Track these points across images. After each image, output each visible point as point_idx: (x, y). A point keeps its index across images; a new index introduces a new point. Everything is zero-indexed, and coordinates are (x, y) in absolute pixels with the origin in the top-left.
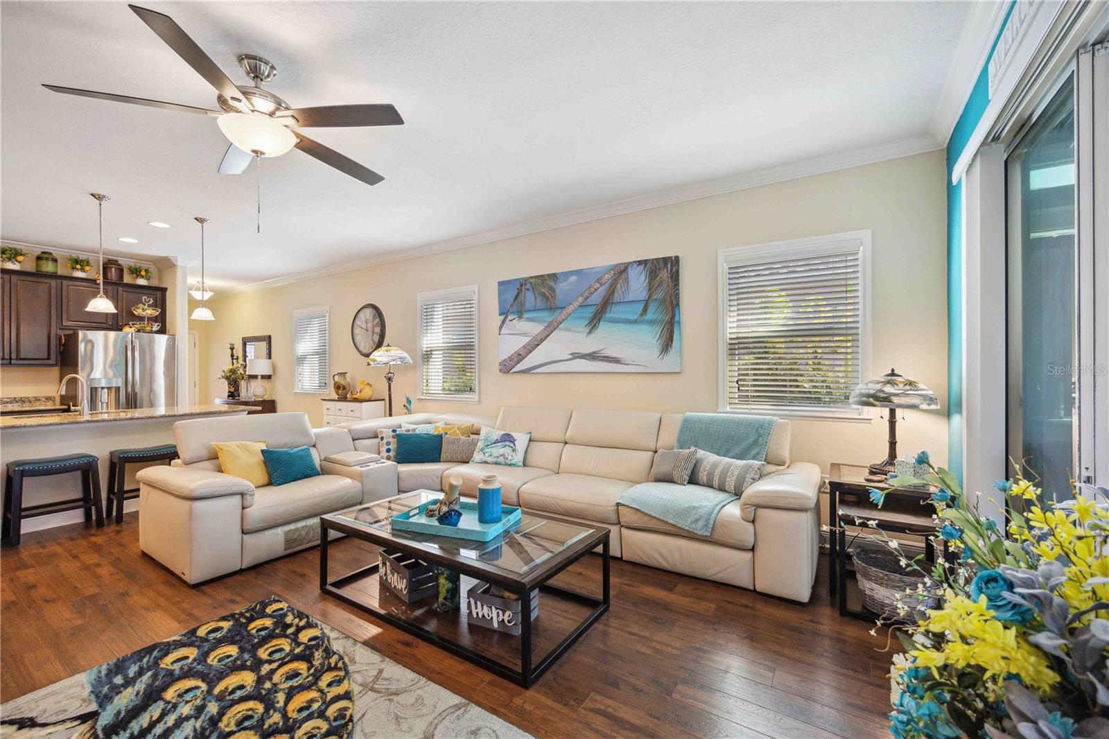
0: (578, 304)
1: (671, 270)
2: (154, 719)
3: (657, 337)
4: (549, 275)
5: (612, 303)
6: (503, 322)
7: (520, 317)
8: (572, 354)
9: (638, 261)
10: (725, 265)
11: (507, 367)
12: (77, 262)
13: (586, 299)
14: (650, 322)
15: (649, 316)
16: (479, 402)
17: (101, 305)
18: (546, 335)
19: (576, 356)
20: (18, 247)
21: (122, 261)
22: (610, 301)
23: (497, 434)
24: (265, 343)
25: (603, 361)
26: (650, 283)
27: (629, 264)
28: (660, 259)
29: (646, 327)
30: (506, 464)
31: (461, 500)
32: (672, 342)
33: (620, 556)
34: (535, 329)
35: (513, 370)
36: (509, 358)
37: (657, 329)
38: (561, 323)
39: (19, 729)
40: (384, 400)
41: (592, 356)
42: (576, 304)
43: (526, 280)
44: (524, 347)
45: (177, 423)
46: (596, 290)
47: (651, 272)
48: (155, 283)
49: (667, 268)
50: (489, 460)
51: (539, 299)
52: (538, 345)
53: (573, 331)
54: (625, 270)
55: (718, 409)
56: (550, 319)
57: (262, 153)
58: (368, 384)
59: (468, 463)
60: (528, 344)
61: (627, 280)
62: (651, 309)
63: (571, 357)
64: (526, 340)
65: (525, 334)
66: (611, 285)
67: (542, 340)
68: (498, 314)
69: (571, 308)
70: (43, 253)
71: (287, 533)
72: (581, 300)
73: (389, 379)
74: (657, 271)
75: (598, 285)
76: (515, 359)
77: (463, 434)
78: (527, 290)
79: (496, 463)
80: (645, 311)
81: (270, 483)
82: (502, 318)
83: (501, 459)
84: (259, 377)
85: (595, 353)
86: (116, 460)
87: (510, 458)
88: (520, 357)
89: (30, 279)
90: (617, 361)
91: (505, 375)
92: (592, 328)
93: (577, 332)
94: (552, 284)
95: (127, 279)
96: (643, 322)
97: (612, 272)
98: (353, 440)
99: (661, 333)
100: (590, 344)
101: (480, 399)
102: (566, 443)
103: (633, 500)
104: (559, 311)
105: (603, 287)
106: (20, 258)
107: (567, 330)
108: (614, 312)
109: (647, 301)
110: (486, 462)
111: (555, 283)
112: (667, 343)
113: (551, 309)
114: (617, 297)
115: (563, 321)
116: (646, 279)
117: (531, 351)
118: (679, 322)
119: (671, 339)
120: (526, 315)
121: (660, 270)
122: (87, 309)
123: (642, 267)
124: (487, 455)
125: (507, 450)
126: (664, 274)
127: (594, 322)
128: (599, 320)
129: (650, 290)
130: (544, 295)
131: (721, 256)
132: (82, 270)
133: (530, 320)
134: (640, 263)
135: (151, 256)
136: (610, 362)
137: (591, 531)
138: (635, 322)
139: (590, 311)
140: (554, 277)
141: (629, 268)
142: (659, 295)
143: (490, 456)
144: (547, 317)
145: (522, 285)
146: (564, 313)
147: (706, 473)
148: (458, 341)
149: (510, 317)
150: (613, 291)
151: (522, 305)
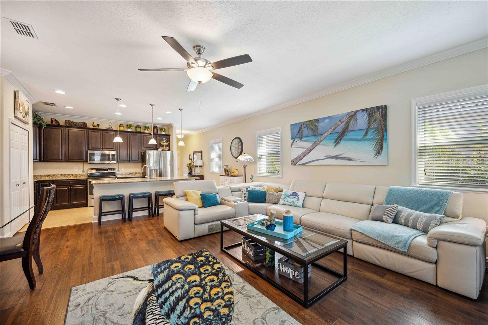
0: (329, 133)
1: (382, 112)
2: (169, 286)
3: (373, 147)
4: (314, 120)
5: (348, 131)
6: (293, 143)
7: (301, 140)
8: (326, 156)
9: (362, 110)
10: (416, 107)
11: (294, 162)
12: (146, 128)
13: (333, 130)
14: (369, 140)
15: (368, 137)
16: (282, 178)
17: (153, 142)
18: (313, 148)
19: (328, 157)
20: (131, 124)
21: (158, 126)
22: (347, 130)
23: (290, 192)
24: (200, 154)
25: (342, 159)
26: (369, 120)
27: (357, 111)
28: (375, 107)
29: (367, 143)
30: (294, 206)
31: (276, 220)
32: (382, 149)
33: (352, 255)
34: (308, 145)
35: (298, 164)
36: (296, 158)
37: (373, 143)
38: (320, 142)
39: (134, 280)
40: (242, 176)
41: (337, 157)
42: (328, 133)
43: (303, 123)
44: (303, 153)
45: (174, 182)
46: (339, 125)
47: (370, 114)
48: (167, 133)
49: (379, 112)
50: (287, 203)
51: (310, 131)
52: (309, 152)
53: (327, 145)
54: (355, 114)
55: (411, 184)
56: (316, 140)
57: (201, 82)
58: (237, 169)
59: (277, 204)
60: (304, 152)
61: (356, 119)
62: (370, 133)
63: (326, 157)
64: (303, 150)
65: (303, 148)
66: (347, 123)
67: (311, 150)
68: (290, 138)
69: (326, 134)
70: (137, 125)
71: (209, 226)
72: (331, 130)
73: (245, 168)
74: (374, 113)
75: (340, 123)
76: (298, 159)
77: (275, 191)
78: (304, 127)
79: (290, 205)
80: (366, 134)
81: (203, 207)
82: (292, 140)
83: (292, 204)
84: (199, 166)
85: (338, 155)
86: (157, 195)
87: (296, 203)
88: (300, 158)
89: (134, 134)
90: (350, 159)
91: (294, 166)
92: (337, 144)
93: (329, 146)
94: (316, 124)
95: (159, 132)
96: (365, 140)
97: (348, 116)
98: (232, 192)
99: (376, 145)
100: (336, 151)
101: (282, 176)
102: (323, 198)
103: (360, 229)
104: (320, 136)
105: (342, 124)
106: (132, 127)
107: (324, 145)
108: (348, 136)
109: (367, 129)
110: (285, 204)
111: (318, 124)
112: (379, 150)
113: (316, 135)
114: (350, 128)
115: (322, 141)
116: (367, 118)
117: (306, 155)
118: (386, 139)
119: (381, 148)
120: (303, 139)
121: (375, 113)
122: (149, 143)
123: (364, 112)
124: (286, 201)
125: (295, 200)
126: (378, 115)
127: (338, 140)
128: (341, 140)
129: (369, 123)
130: (312, 129)
131: (414, 102)
132: (147, 130)
133: (305, 141)
134: (363, 110)
135: (165, 124)
136: (346, 160)
137: (338, 241)
138: (361, 140)
139: (336, 136)
140: (317, 120)
141: (357, 113)
142: (375, 125)
143: (287, 201)
144: (314, 139)
145: (301, 125)
146: (322, 137)
147: (404, 218)
148: (272, 151)
149: (296, 140)
150: (348, 126)
151: (302, 134)
